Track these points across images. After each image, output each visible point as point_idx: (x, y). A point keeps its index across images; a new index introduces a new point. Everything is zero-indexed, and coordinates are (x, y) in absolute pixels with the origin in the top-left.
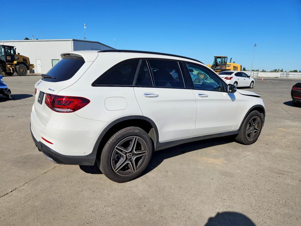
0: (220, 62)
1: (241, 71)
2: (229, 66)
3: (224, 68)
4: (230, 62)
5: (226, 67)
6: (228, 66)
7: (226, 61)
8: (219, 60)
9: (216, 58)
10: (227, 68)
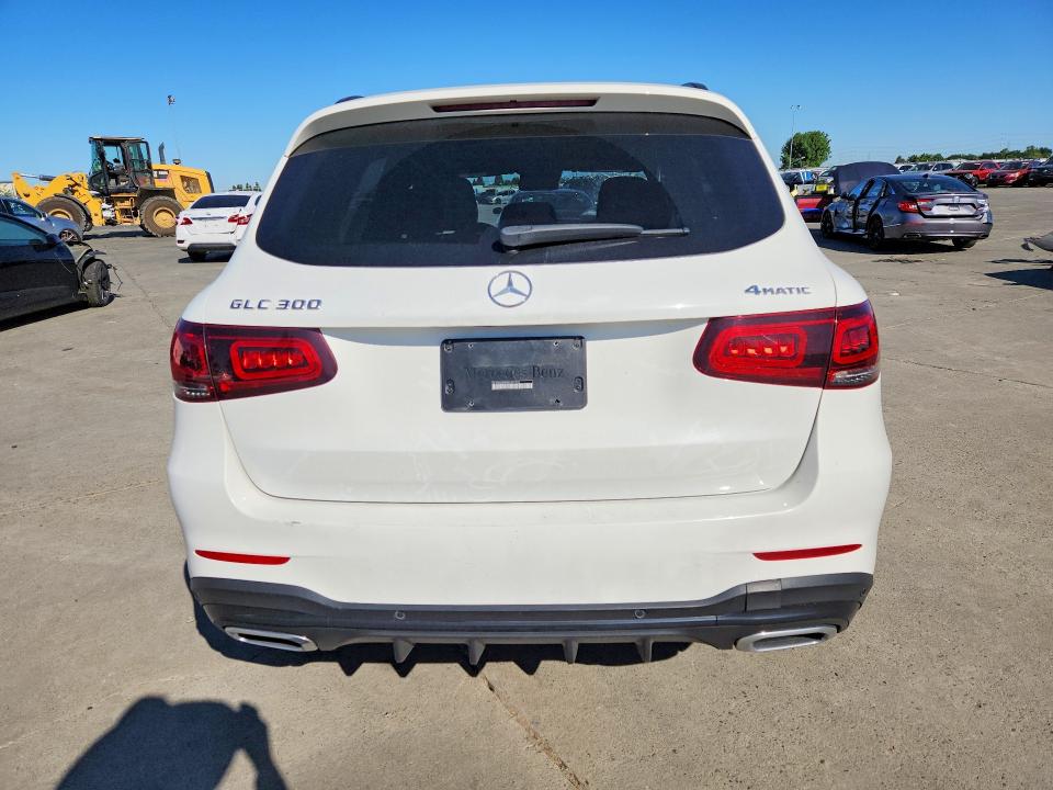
0: (116, 161)
1: (213, 191)
2: (165, 177)
3: (146, 185)
4: (162, 161)
5: (153, 183)
6: (159, 177)
7: (145, 157)
8: (112, 153)
9: (100, 144)
10: (160, 184)
